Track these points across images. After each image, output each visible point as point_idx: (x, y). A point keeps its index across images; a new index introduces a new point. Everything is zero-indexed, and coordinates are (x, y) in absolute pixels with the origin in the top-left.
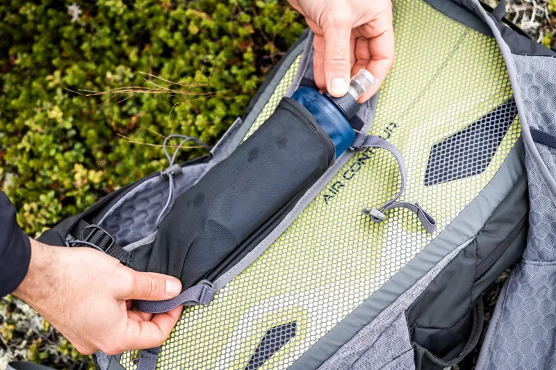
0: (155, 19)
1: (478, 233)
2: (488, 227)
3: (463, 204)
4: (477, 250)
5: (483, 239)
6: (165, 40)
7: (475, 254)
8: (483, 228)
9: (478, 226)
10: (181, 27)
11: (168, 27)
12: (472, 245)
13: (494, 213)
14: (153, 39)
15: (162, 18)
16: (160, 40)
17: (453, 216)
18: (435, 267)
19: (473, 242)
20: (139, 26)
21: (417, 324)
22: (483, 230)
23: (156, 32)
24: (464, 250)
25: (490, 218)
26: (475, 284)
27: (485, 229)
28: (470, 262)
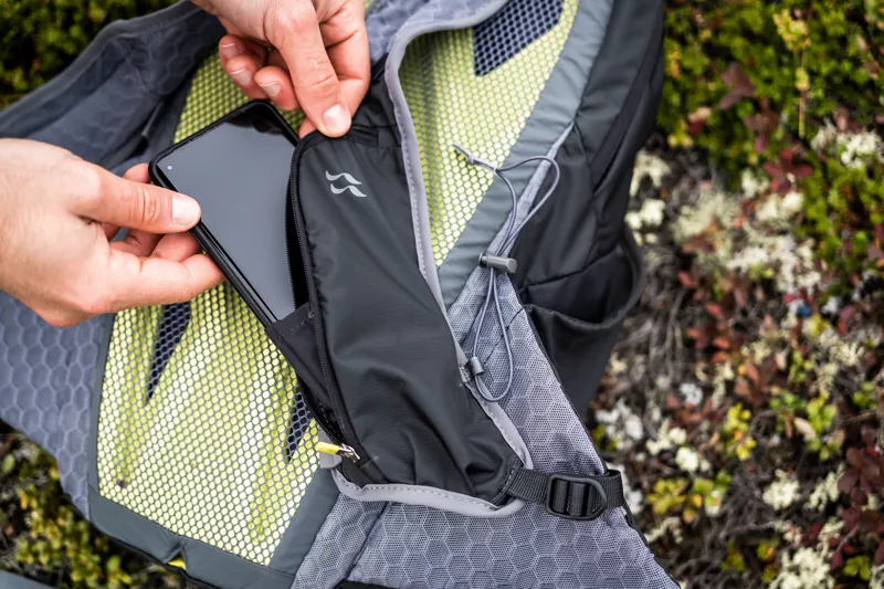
0: (34, 16)
1: (577, 115)
2: (590, 100)
3: (541, 80)
4: (583, 139)
5: (587, 121)
6: (59, 45)
7: (581, 146)
8: (581, 105)
9: (572, 104)
10: (77, 17)
11: (59, 22)
12: (573, 135)
13: (590, 78)
14: (40, 48)
15: (44, 12)
16: (52, 48)
17: (532, 103)
18: (529, 187)
19: (573, 130)
20: (12, 33)
21: (529, 280)
22: (583, 108)
23: (42, 36)
24: (564, 146)
25: (586, 87)
26: (596, 193)
27: (585, 105)
28: (577, 163)
